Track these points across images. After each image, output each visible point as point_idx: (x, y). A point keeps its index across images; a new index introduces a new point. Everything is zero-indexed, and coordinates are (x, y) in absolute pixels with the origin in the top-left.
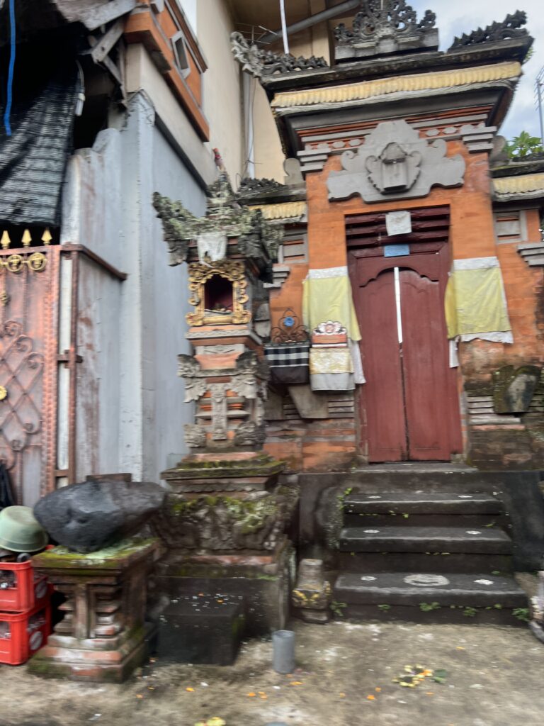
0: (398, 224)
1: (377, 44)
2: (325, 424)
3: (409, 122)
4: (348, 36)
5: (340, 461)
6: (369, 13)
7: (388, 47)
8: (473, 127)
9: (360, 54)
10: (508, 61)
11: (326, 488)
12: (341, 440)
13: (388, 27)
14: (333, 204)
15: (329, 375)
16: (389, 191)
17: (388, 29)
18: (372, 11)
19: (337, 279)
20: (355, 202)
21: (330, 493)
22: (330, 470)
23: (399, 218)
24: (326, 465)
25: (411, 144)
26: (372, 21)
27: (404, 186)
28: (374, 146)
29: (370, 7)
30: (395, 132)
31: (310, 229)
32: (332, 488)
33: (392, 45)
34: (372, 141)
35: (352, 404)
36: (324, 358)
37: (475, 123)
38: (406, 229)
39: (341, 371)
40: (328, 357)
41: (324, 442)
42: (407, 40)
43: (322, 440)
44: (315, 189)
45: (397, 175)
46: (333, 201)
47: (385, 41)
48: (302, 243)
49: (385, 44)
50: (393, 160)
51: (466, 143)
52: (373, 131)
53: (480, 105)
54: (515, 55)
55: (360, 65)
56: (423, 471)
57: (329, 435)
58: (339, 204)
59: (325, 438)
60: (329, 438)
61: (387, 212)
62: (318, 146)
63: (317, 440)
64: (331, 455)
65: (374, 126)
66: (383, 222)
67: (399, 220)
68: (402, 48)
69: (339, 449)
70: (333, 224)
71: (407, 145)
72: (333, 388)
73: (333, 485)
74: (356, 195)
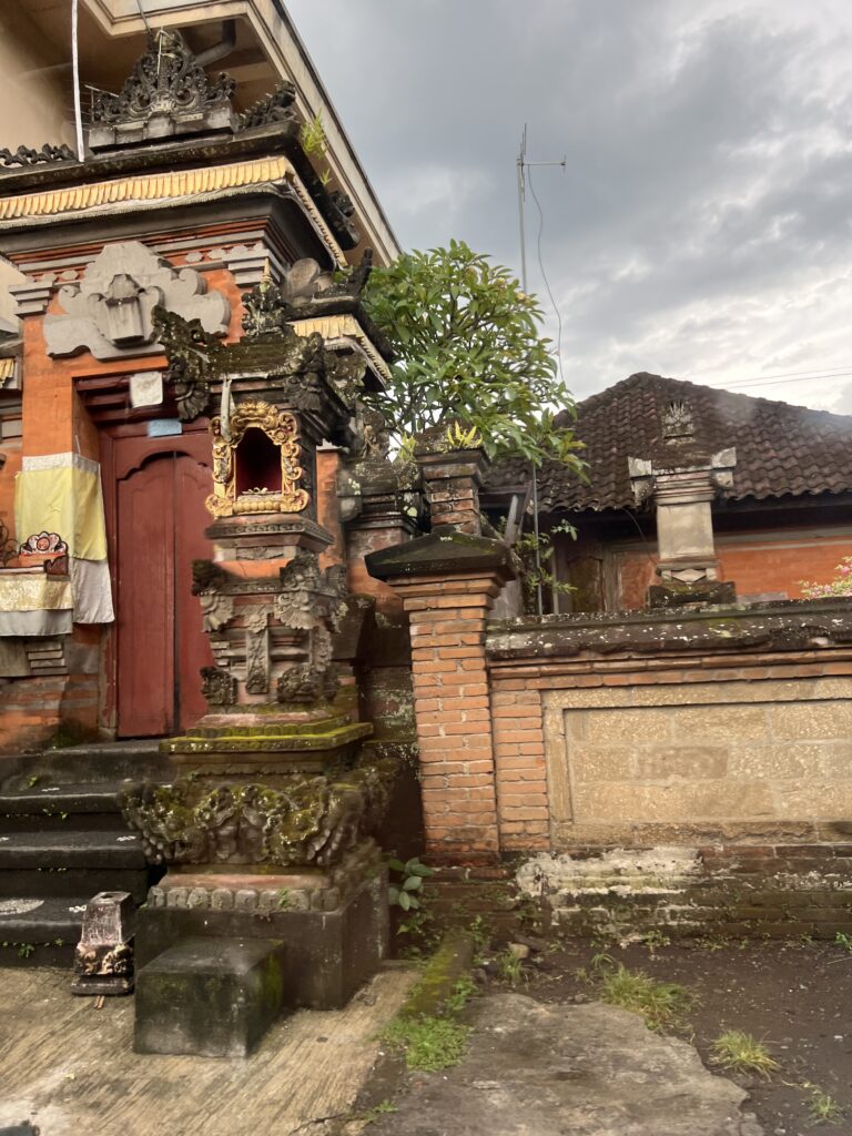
0: (146, 391)
1: (146, 125)
2: (25, 685)
3: (148, 243)
4: (113, 113)
5: (37, 738)
6: (143, 78)
7: (160, 129)
8: (246, 249)
9: (123, 140)
10: (271, 155)
11: (8, 778)
12: (40, 708)
13: (166, 99)
14: (59, 361)
15: (15, 615)
16: (122, 343)
17: (167, 102)
18: (147, 74)
19: (58, 471)
20: (85, 359)
21: (12, 785)
22: (23, 751)
23: (148, 383)
24: (18, 744)
25: (150, 277)
26: (146, 90)
27: (142, 337)
28: (100, 279)
29: (144, 69)
30: (126, 259)
31: (26, 399)
32: (14, 778)
33: (166, 125)
34: (96, 271)
35: (60, 654)
36: (11, 588)
37: (250, 244)
38: (155, 399)
39: (32, 608)
40: (16, 587)
41: (17, 711)
42: (191, 118)
43: (15, 708)
44: (35, 340)
45: (125, 322)
46: (56, 357)
47: (156, 121)
48: (21, 419)
49: (157, 125)
50: (119, 300)
51: (234, 272)
52: (97, 258)
53: (250, 218)
54: (277, 147)
55: (122, 155)
56: (135, 750)
57: (25, 702)
58: (66, 363)
59: (19, 705)
60: (26, 705)
61: (132, 373)
62: (43, 277)
63: (9, 708)
64: (26, 729)
65: (98, 251)
66: (126, 388)
67: (148, 384)
68: (179, 130)
69: (37, 720)
70: (55, 391)
71: (145, 278)
72: (21, 633)
73: (17, 773)
74: (82, 351)
